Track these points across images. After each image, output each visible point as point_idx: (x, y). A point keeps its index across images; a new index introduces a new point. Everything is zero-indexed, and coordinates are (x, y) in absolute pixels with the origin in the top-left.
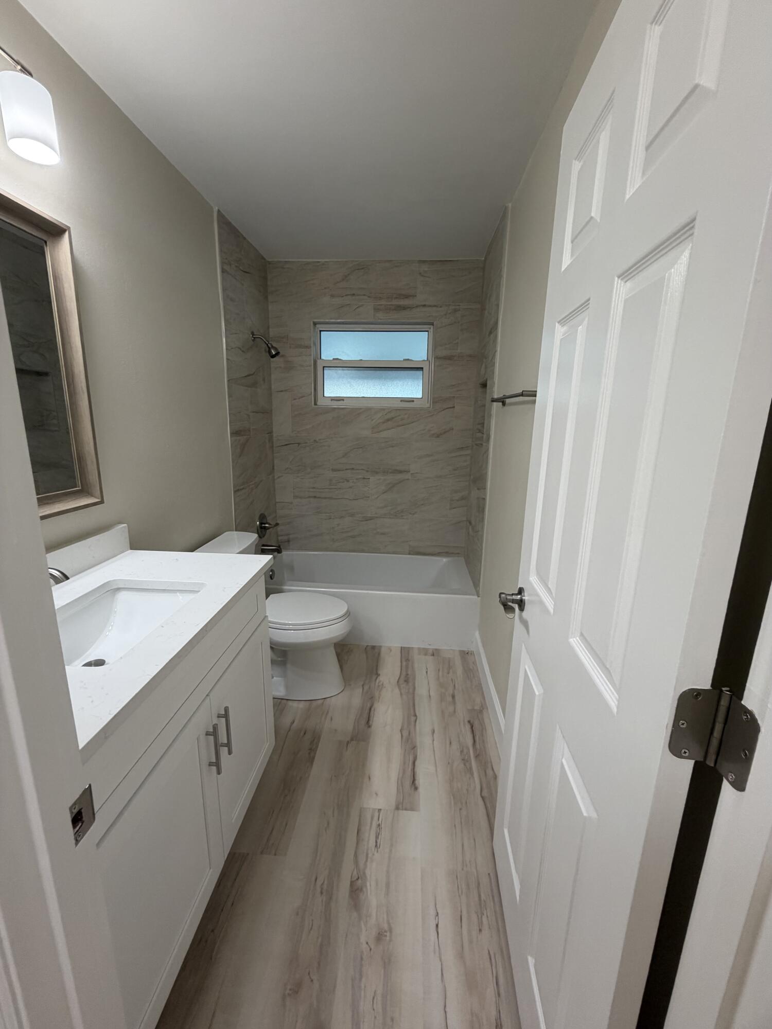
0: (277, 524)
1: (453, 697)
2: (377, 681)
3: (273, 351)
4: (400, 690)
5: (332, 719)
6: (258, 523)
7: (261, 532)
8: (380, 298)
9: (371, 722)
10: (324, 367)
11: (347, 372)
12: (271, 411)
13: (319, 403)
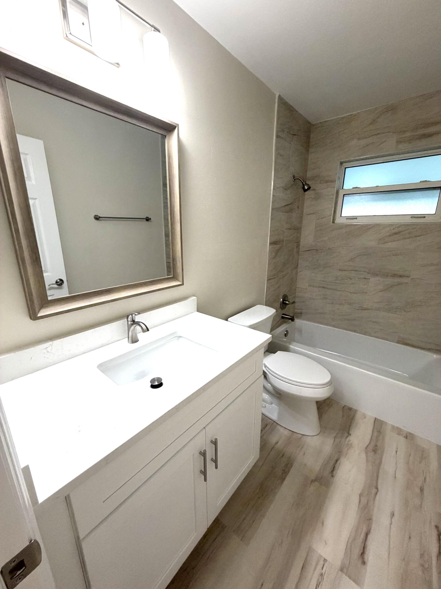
0: (294, 302)
1: (422, 490)
2: (347, 440)
3: (306, 187)
4: (367, 457)
5: (304, 454)
6: (281, 300)
7: (283, 306)
8: (405, 132)
9: (334, 473)
10: (344, 195)
11: (363, 196)
12: (301, 228)
13: (336, 222)
